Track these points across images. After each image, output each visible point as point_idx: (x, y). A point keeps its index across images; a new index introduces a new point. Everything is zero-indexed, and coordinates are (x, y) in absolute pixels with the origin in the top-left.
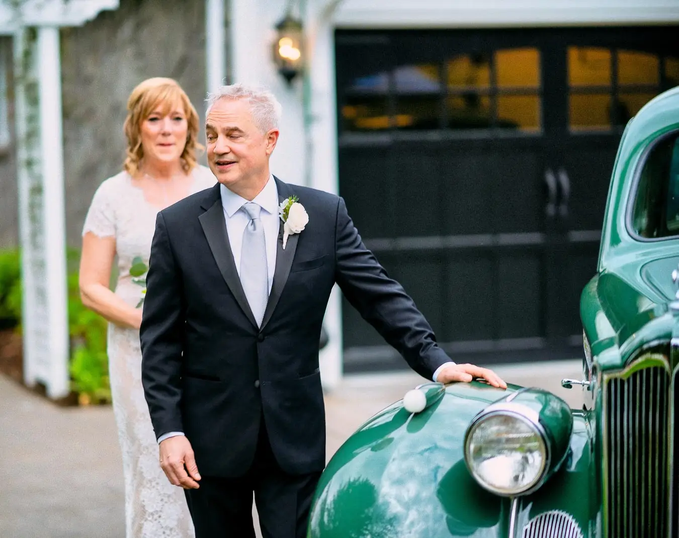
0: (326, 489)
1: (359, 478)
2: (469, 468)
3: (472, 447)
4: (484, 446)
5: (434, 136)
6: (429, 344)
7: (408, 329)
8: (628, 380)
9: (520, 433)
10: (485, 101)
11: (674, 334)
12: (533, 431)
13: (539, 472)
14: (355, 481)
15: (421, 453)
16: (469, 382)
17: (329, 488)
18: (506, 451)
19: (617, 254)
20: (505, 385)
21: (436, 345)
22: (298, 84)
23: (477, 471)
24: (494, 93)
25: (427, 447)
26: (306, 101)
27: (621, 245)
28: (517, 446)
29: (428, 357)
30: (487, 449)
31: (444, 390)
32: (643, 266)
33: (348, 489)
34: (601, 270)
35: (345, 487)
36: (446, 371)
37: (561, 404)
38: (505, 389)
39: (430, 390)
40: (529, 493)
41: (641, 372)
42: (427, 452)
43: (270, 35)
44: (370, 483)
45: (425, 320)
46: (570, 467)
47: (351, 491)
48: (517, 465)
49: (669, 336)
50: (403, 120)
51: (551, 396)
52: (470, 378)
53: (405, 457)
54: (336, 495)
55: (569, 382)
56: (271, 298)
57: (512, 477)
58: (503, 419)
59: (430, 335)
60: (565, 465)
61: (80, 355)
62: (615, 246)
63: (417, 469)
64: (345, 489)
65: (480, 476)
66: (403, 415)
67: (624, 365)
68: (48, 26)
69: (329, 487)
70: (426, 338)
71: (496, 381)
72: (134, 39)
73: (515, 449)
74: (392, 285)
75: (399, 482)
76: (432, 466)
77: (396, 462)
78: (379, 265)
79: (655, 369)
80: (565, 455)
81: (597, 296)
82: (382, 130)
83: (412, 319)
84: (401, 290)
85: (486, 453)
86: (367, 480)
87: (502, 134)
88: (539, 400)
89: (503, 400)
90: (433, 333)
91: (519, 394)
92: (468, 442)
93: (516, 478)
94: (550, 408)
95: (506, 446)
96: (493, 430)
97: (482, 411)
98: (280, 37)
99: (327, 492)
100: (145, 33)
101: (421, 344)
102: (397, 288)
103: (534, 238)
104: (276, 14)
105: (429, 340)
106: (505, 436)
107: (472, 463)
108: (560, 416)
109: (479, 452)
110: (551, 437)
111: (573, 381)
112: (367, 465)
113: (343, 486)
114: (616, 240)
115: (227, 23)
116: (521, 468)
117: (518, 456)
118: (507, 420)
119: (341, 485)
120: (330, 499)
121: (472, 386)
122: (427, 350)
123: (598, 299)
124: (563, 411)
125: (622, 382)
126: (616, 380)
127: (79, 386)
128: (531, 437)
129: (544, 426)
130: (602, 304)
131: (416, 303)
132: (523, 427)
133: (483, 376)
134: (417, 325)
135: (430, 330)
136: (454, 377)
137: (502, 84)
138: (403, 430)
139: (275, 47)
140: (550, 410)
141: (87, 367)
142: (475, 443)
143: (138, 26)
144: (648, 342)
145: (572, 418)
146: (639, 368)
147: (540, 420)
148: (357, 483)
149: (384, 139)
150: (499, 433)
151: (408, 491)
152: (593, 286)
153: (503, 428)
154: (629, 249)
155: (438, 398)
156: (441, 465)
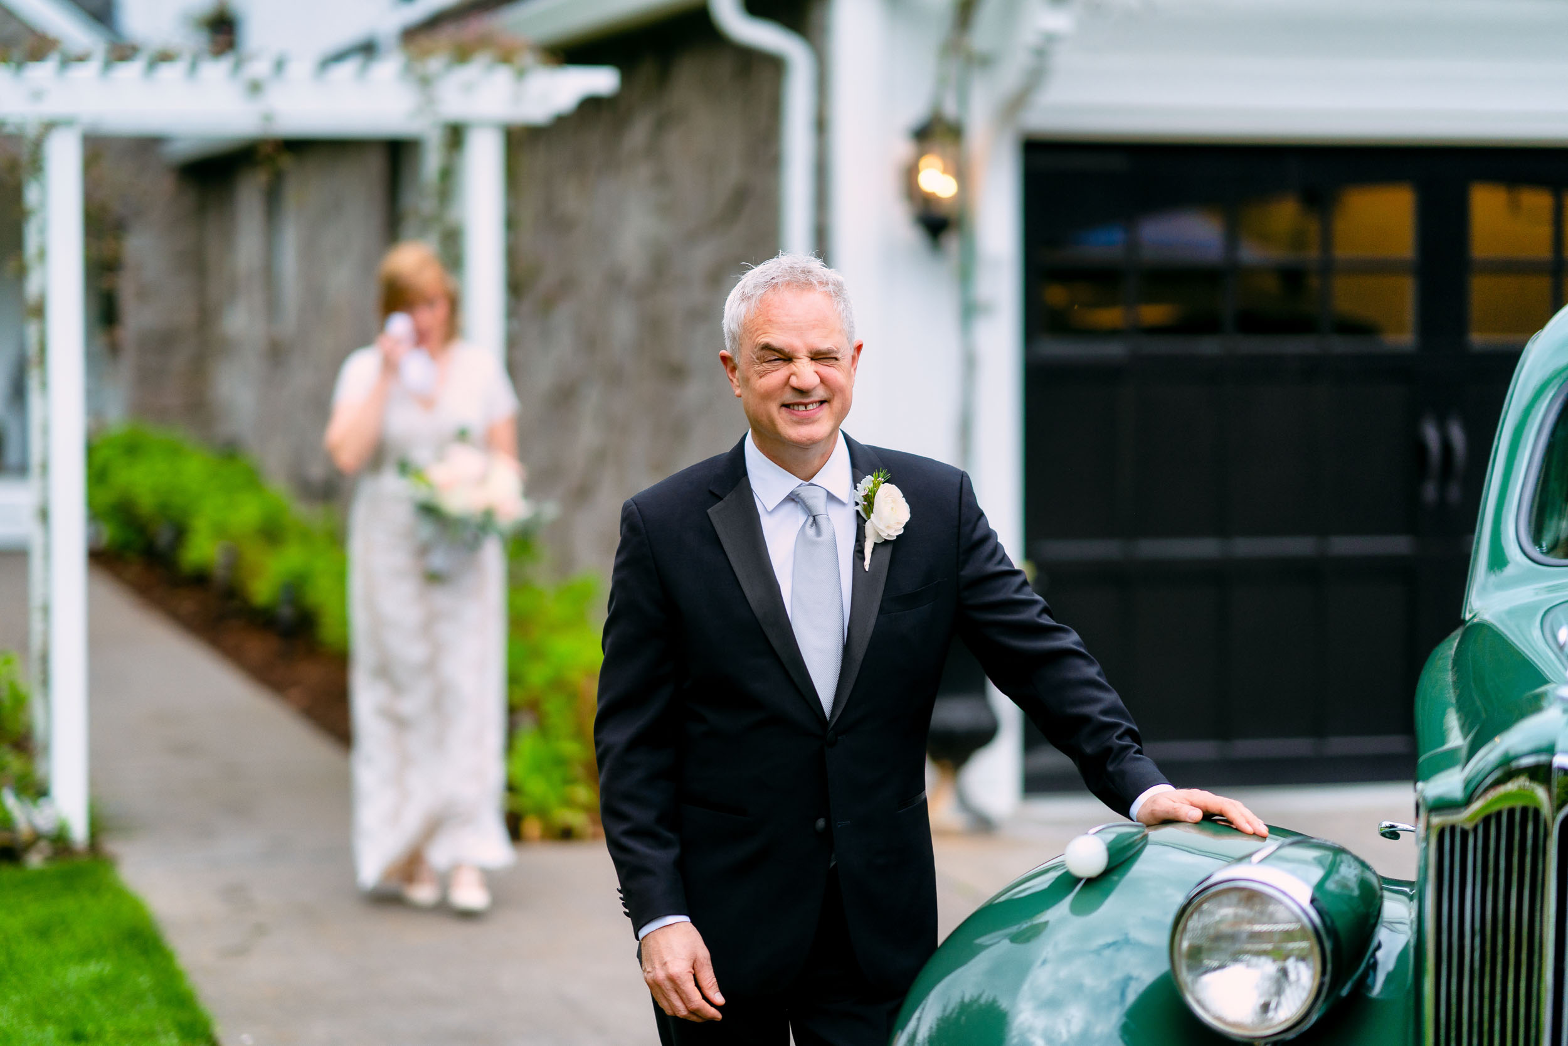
0: (916, 1015)
1: (980, 996)
2: (1179, 986)
3: (1185, 945)
4: (1206, 944)
5: (1208, 346)
6: (1127, 748)
7: (1086, 719)
8: (1475, 829)
9: (1276, 923)
10: (1314, 282)
11: (1559, 747)
12: (1299, 920)
13: (1308, 998)
14: (973, 1001)
15: (1098, 952)
16: (1196, 823)
17: (921, 1013)
18: (1247, 957)
19: (1501, 587)
20: (1264, 830)
21: (1139, 752)
22: (952, 243)
23: (1192, 993)
24: (1328, 268)
25: (1110, 939)
26: (965, 275)
27: (1509, 570)
28: (1269, 946)
29: (1122, 774)
30: (1211, 951)
31: (1145, 837)
32: (1546, 613)
33: (958, 1018)
34: (1468, 616)
35: (953, 1010)
36: (1154, 802)
37: (1363, 872)
38: (1264, 838)
39: (1120, 837)
40: (1291, 1036)
41: (1499, 814)
42: (1111, 948)
43: (903, 149)
44: (999, 1007)
45: (1121, 703)
46: (1371, 988)
47: (963, 1018)
48: (1267, 984)
49: (1551, 750)
50: (1154, 313)
51: (1344, 857)
52: (1198, 814)
53: (1067, 957)
54: (934, 1027)
55: (1392, 826)
56: (847, 649)
57: (1258, 1008)
58: (1243, 894)
59: (1129, 732)
60: (1363, 985)
61: (527, 742)
62: (1497, 571)
63: (1089, 981)
64: (954, 1015)
65: (1199, 1002)
66: (1068, 882)
67: (1468, 801)
68: (483, 124)
69: (923, 1009)
70: (1120, 737)
71: (1248, 822)
72: (653, 150)
73: (1265, 953)
74: (1062, 635)
75: (1052, 1004)
76: (1118, 975)
77: (1049, 967)
78: (1037, 597)
79: (1524, 810)
80: (1363, 965)
81: (1450, 667)
82: (1112, 333)
83: (1096, 700)
84: (1077, 644)
85: (1209, 959)
86: (994, 1001)
87: (1340, 345)
88: (1319, 861)
89: (1247, 860)
90: (1136, 728)
91: (1280, 847)
92: (1177, 937)
93: (1265, 1007)
94: (1336, 877)
95: (1249, 947)
96: (1224, 913)
97: (1208, 878)
98: (920, 155)
99: (919, 1019)
100: (673, 141)
101: (1109, 750)
102: (1071, 639)
103: (1398, 545)
104: (914, 111)
105: (1127, 741)
106: (1247, 928)
107: (1185, 976)
108: (1356, 893)
109: (1196, 955)
110: (1332, 931)
111: (1401, 826)
112: (994, 972)
113: (949, 1010)
114: (1498, 561)
115: (821, 125)
116: (1273, 990)
117: (1269, 967)
118: (1251, 897)
119: (944, 1010)
120: (923, 1034)
121: (1202, 830)
122: (1122, 760)
123: (1450, 673)
124: (1364, 884)
125: (1464, 834)
126: (1453, 828)
127: (524, 803)
128: (1293, 931)
129: (1320, 913)
130: (1454, 683)
131: (1106, 671)
132: (1281, 913)
133: (1223, 812)
134: (1105, 712)
135: (1128, 720)
136: (1168, 812)
137: (1342, 252)
138: (1063, 907)
139: (911, 173)
140: (1337, 882)
141: (539, 768)
142: (1189, 939)
143: (661, 125)
144: (1517, 757)
145: (1382, 897)
146: (1495, 809)
147: (1313, 901)
148: (975, 1006)
149: (1114, 350)
150: (1238, 920)
151: (1068, 1022)
152: (1450, 646)
153: (1243, 911)
154: (1521, 580)
155: (1132, 852)
156: (1135, 973)
